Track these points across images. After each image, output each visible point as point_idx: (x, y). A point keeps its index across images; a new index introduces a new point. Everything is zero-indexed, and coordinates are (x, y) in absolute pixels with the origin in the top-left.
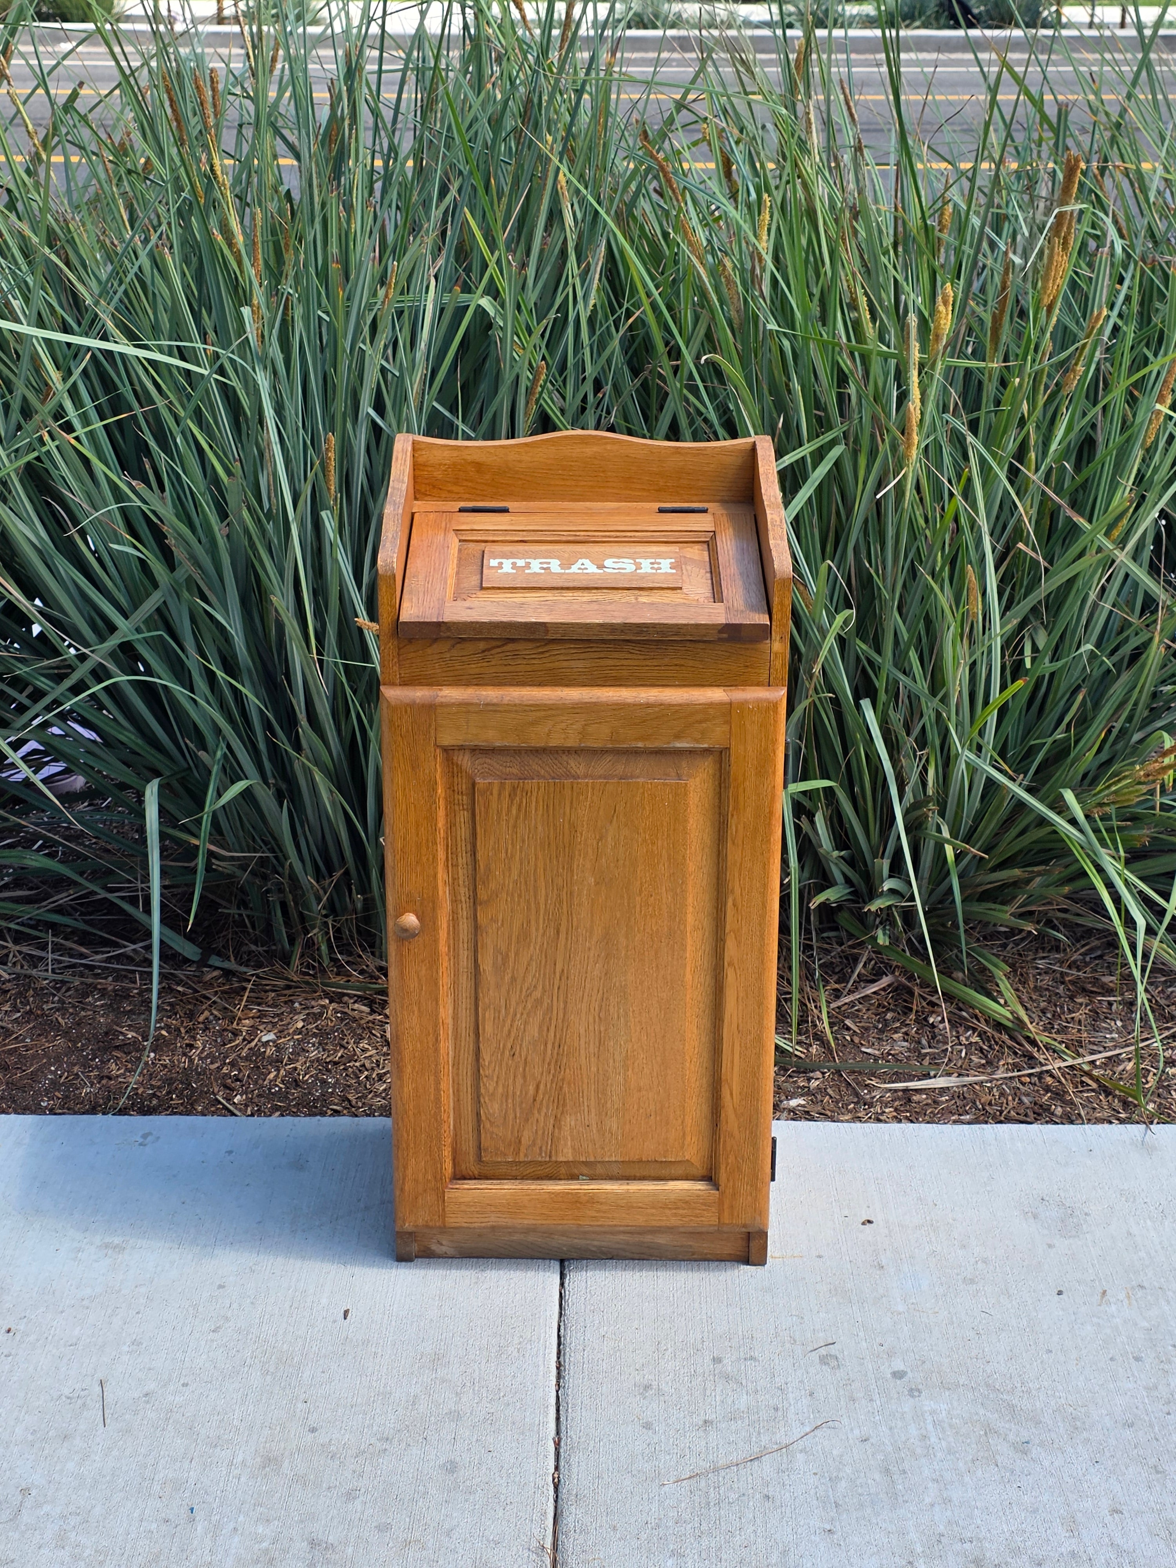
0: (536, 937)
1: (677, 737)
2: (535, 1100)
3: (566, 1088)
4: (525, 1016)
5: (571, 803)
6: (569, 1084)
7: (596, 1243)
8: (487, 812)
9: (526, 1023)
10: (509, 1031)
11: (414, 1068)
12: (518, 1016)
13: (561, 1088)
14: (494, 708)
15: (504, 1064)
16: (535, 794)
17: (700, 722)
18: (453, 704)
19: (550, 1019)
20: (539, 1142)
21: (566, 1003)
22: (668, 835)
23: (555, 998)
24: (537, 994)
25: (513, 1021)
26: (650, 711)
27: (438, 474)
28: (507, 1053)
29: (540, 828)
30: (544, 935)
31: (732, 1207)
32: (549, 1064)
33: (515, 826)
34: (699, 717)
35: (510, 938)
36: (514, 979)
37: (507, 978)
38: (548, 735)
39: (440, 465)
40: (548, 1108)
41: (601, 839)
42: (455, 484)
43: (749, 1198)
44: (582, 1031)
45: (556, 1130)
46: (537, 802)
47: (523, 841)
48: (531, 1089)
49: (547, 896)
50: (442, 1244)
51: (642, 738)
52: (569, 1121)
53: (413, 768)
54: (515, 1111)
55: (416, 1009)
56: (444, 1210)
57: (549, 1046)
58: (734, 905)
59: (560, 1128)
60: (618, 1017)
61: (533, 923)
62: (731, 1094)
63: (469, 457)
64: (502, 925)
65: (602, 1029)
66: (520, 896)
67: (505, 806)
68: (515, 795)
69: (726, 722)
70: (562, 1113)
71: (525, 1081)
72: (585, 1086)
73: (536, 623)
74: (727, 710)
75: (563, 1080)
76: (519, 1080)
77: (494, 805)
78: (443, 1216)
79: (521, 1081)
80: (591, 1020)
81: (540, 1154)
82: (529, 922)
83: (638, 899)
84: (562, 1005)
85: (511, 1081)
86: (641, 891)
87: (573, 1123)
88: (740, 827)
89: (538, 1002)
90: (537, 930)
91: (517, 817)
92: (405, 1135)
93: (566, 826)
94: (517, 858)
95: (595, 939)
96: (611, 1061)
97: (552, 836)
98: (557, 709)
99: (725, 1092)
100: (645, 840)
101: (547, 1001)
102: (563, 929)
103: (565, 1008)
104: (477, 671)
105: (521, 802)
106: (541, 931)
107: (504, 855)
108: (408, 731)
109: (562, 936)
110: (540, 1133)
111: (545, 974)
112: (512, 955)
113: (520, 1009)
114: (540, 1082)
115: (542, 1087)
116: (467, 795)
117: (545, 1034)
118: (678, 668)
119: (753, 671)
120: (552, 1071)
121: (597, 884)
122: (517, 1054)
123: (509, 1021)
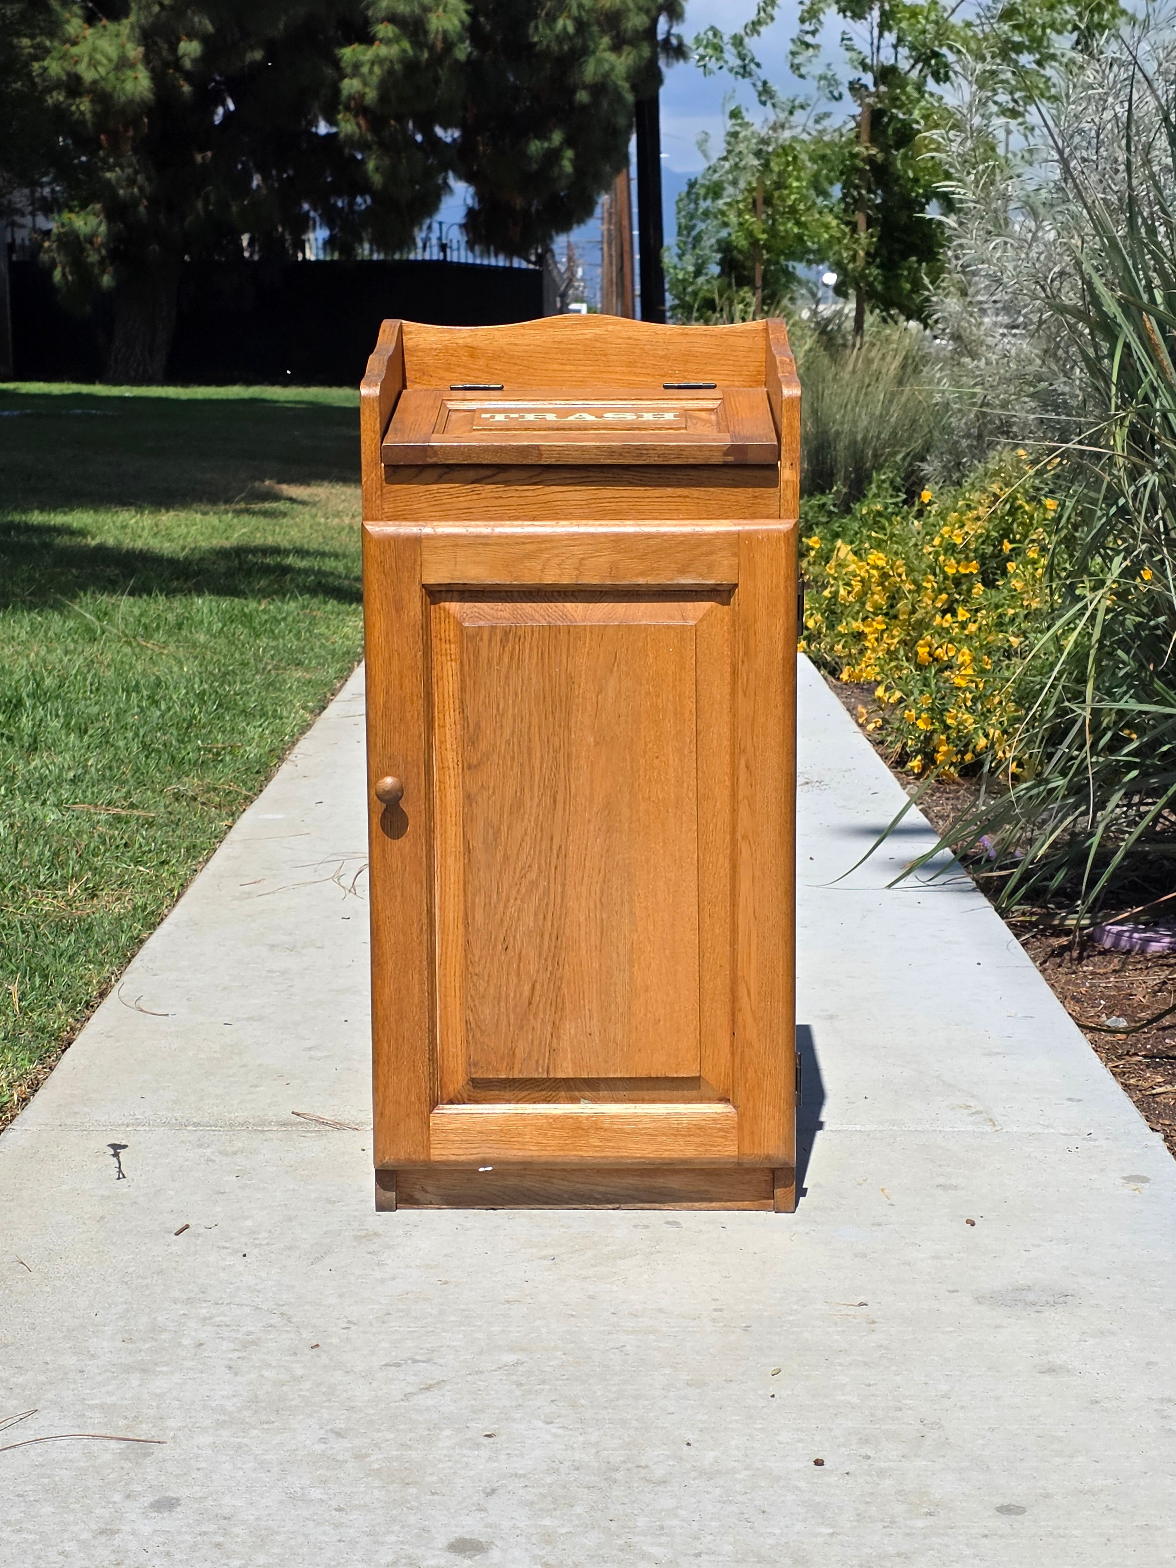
0: (531, 807)
1: (682, 572)
2: (530, 1003)
3: (565, 989)
4: (519, 902)
5: (568, 650)
6: (569, 982)
7: (601, 1189)
8: (477, 661)
9: (520, 910)
10: (502, 921)
11: (397, 964)
12: (512, 901)
13: (559, 988)
14: (484, 541)
15: (496, 958)
16: (528, 639)
17: (706, 555)
18: (440, 538)
19: (547, 904)
20: (535, 1055)
21: (564, 885)
22: (674, 686)
23: (552, 880)
24: (533, 875)
25: (505, 907)
26: (651, 542)
27: (429, 360)
28: (499, 947)
29: (534, 680)
30: (539, 805)
31: (752, 1133)
32: (546, 960)
33: (507, 677)
34: (704, 549)
35: (502, 808)
36: (506, 858)
37: (499, 856)
38: (542, 571)
39: (431, 349)
40: (545, 1013)
41: (600, 692)
42: (447, 370)
43: (772, 1122)
44: (582, 919)
45: (555, 1040)
46: (531, 649)
47: (516, 694)
48: (527, 989)
49: (542, 758)
50: (426, 1192)
51: (642, 574)
52: (569, 1028)
53: (397, 610)
54: (508, 1016)
55: (399, 894)
56: (428, 1139)
57: (546, 938)
58: (747, 767)
59: (558, 1038)
60: (622, 902)
61: (527, 790)
62: (749, 994)
63: (461, 341)
64: (494, 793)
65: (604, 916)
66: (513, 758)
67: (496, 654)
68: (507, 641)
69: (734, 555)
70: (561, 1019)
71: (519, 980)
72: (586, 986)
73: (528, 446)
74: (737, 540)
75: (561, 979)
76: (514, 979)
77: (484, 653)
78: (428, 1147)
79: (515, 980)
80: (592, 906)
81: (537, 1069)
82: (522, 790)
83: (642, 761)
84: (559, 889)
85: (504, 980)
86: (645, 752)
87: (573, 1031)
88: (752, 676)
89: (534, 884)
90: (532, 799)
91: (510, 667)
92: (386, 1045)
93: (563, 676)
94: (510, 715)
95: (595, 809)
96: (615, 955)
97: (547, 689)
98: (552, 541)
99: (742, 991)
100: (648, 693)
101: (543, 883)
102: (560, 797)
103: (563, 892)
104: (466, 505)
105: (514, 649)
106: (536, 800)
107: (495, 711)
108: (391, 568)
109: (560, 805)
110: (536, 1043)
111: (540, 851)
112: (504, 828)
113: (514, 891)
114: (536, 981)
115: (538, 986)
116: (455, 642)
117: (541, 923)
118: (681, 500)
119: (763, 502)
120: (550, 968)
121: (597, 744)
122: (510, 947)
123: (502, 904)
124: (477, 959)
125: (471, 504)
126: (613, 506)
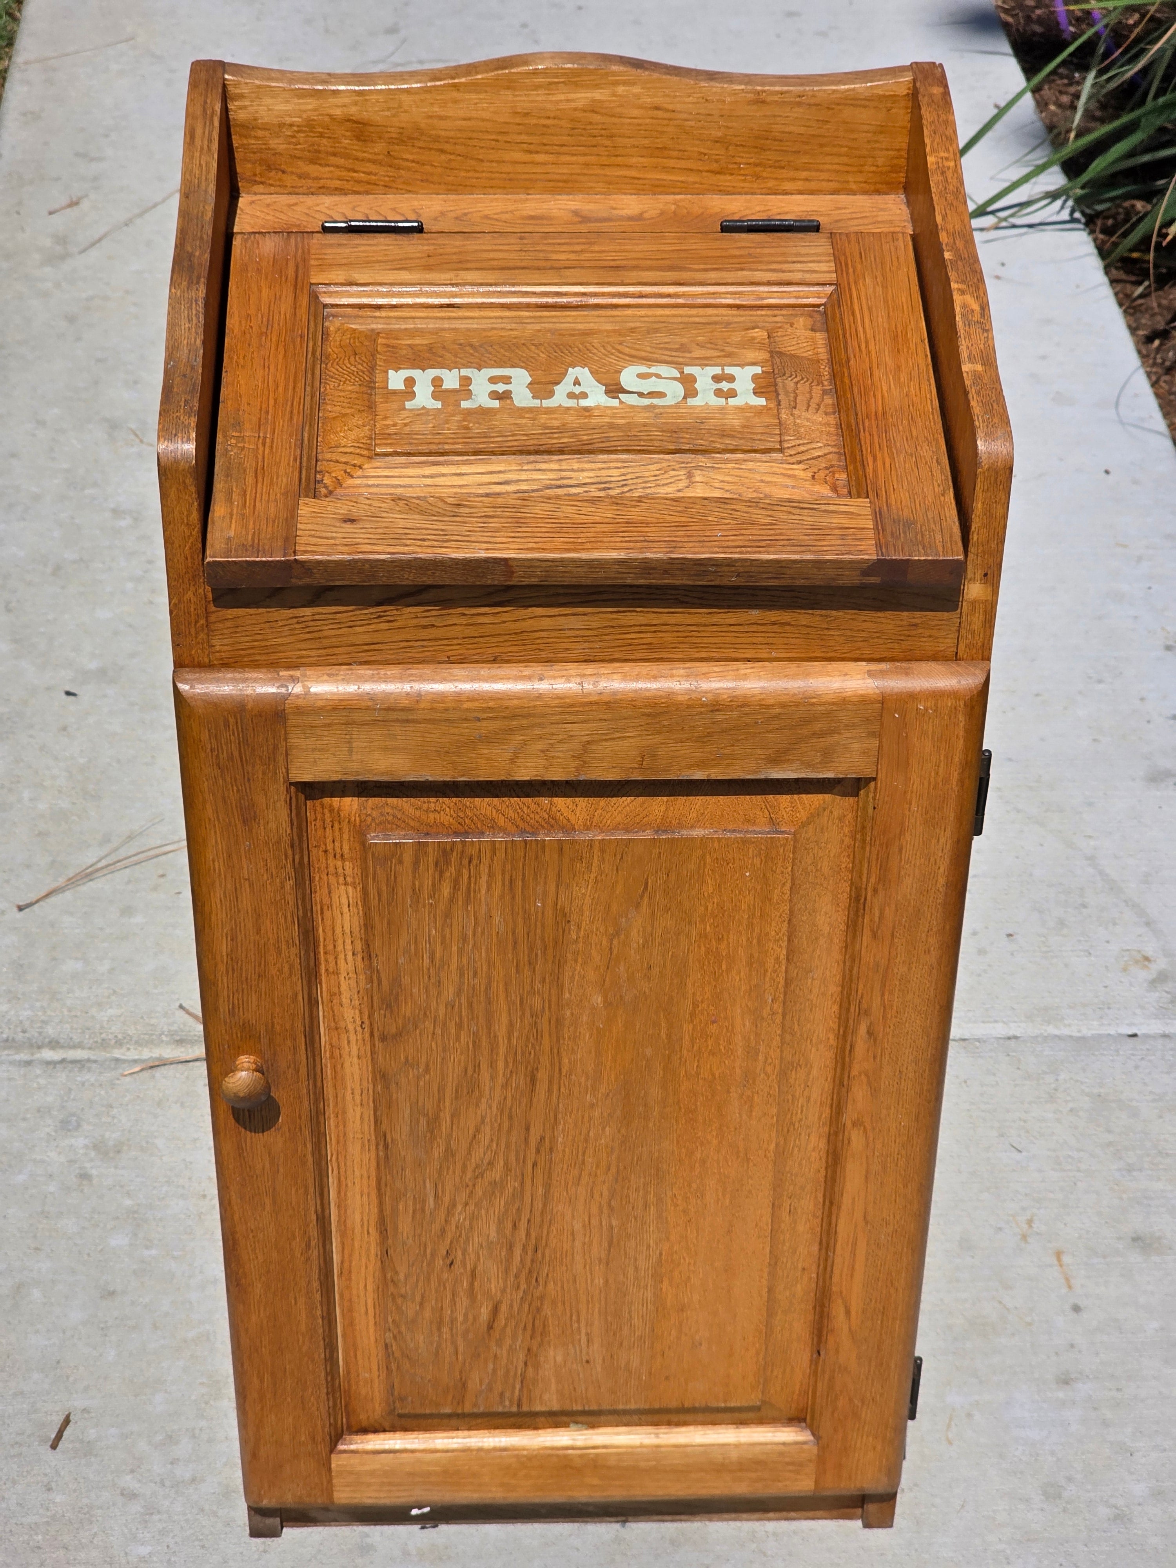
0: (492, 1089)
1: (775, 761)
2: (490, 1328)
3: (547, 1310)
4: (471, 1207)
5: (559, 875)
6: (554, 1302)
8: (393, 890)
9: (473, 1218)
10: (443, 1231)
11: (268, 1287)
12: (459, 1207)
13: (538, 1309)
14: (403, 716)
15: (434, 1276)
16: (486, 860)
17: (822, 734)
18: (321, 709)
19: (519, 1210)
20: (499, 1387)
21: (548, 1187)
22: (750, 926)
23: (528, 1182)
24: (496, 1174)
25: (449, 1214)
26: (719, 716)
27: (277, 144)
28: (439, 1262)
29: (497, 918)
30: (505, 1086)
31: (839, 1466)
32: (516, 1276)
33: (447, 915)
34: (818, 726)
35: (441, 1089)
36: (449, 1153)
37: (437, 1152)
38: (512, 761)
39: (281, 125)
40: (514, 1337)
41: (617, 933)
42: (313, 162)
43: (871, 1453)
44: (578, 1226)
45: (530, 1370)
46: (491, 875)
47: (465, 939)
48: (484, 1313)
49: (511, 1025)
51: (701, 764)
52: (554, 1355)
53: (245, 822)
54: (454, 1343)
55: (268, 1201)
56: (330, 1482)
57: (518, 1251)
58: (870, 1033)
59: (537, 1366)
60: (646, 1205)
61: (484, 1066)
62: (848, 1312)
63: (338, 112)
64: (427, 1070)
65: (614, 1223)
66: (459, 1026)
67: (428, 883)
68: (448, 863)
69: (872, 734)
70: (540, 1345)
71: (473, 1302)
72: (583, 1306)
73: (487, 560)
74: (875, 712)
75: (542, 1298)
76: (463, 1301)
77: (405, 881)
78: (329, 1489)
79: (466, 1302)
80: (595, 1210)
81: (502, 1402)
82: (477, 1067)
83: (687, 1027)
84: (540, 1191)
85: (447, 1302)
86: (692, 1015)
87: (559, 1359)
88: (889, 912)
89: (496, 1187)
90: (492, 1078)
91: (452, 899)
92: (256, 1381)
93: (549, 912)
94: (453, 967)
95: (603, 1089)
96: (631, 1271)
97: (520, 929)
98: (528, 716)
99: (838, 1311)
100: (703, 936)
101: (512, 1184)
102: (543, 1076)
103: (546, 1195)
104: (367, 638)
105: (459, 873)
106: (501, 1080)
107: (427, 961)
108: (231, 758)
109: (542, 1088)
110: (501, 1373)
111: (508, 1145)
112: (446, 1116)
113: (463, 1196)
114: (500, 1302)
115: (504, 1308)
116: (351, 859)
117: (508, 1232)
118: (775, 628)
119: (927, 633)
120: (523, 1286)
121: (607, 1004)
122: (458, 1262)
123: (442, 1215)
124: (402, 1276)
125: (378, 637)
126: (648, 638)
